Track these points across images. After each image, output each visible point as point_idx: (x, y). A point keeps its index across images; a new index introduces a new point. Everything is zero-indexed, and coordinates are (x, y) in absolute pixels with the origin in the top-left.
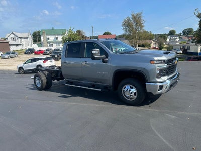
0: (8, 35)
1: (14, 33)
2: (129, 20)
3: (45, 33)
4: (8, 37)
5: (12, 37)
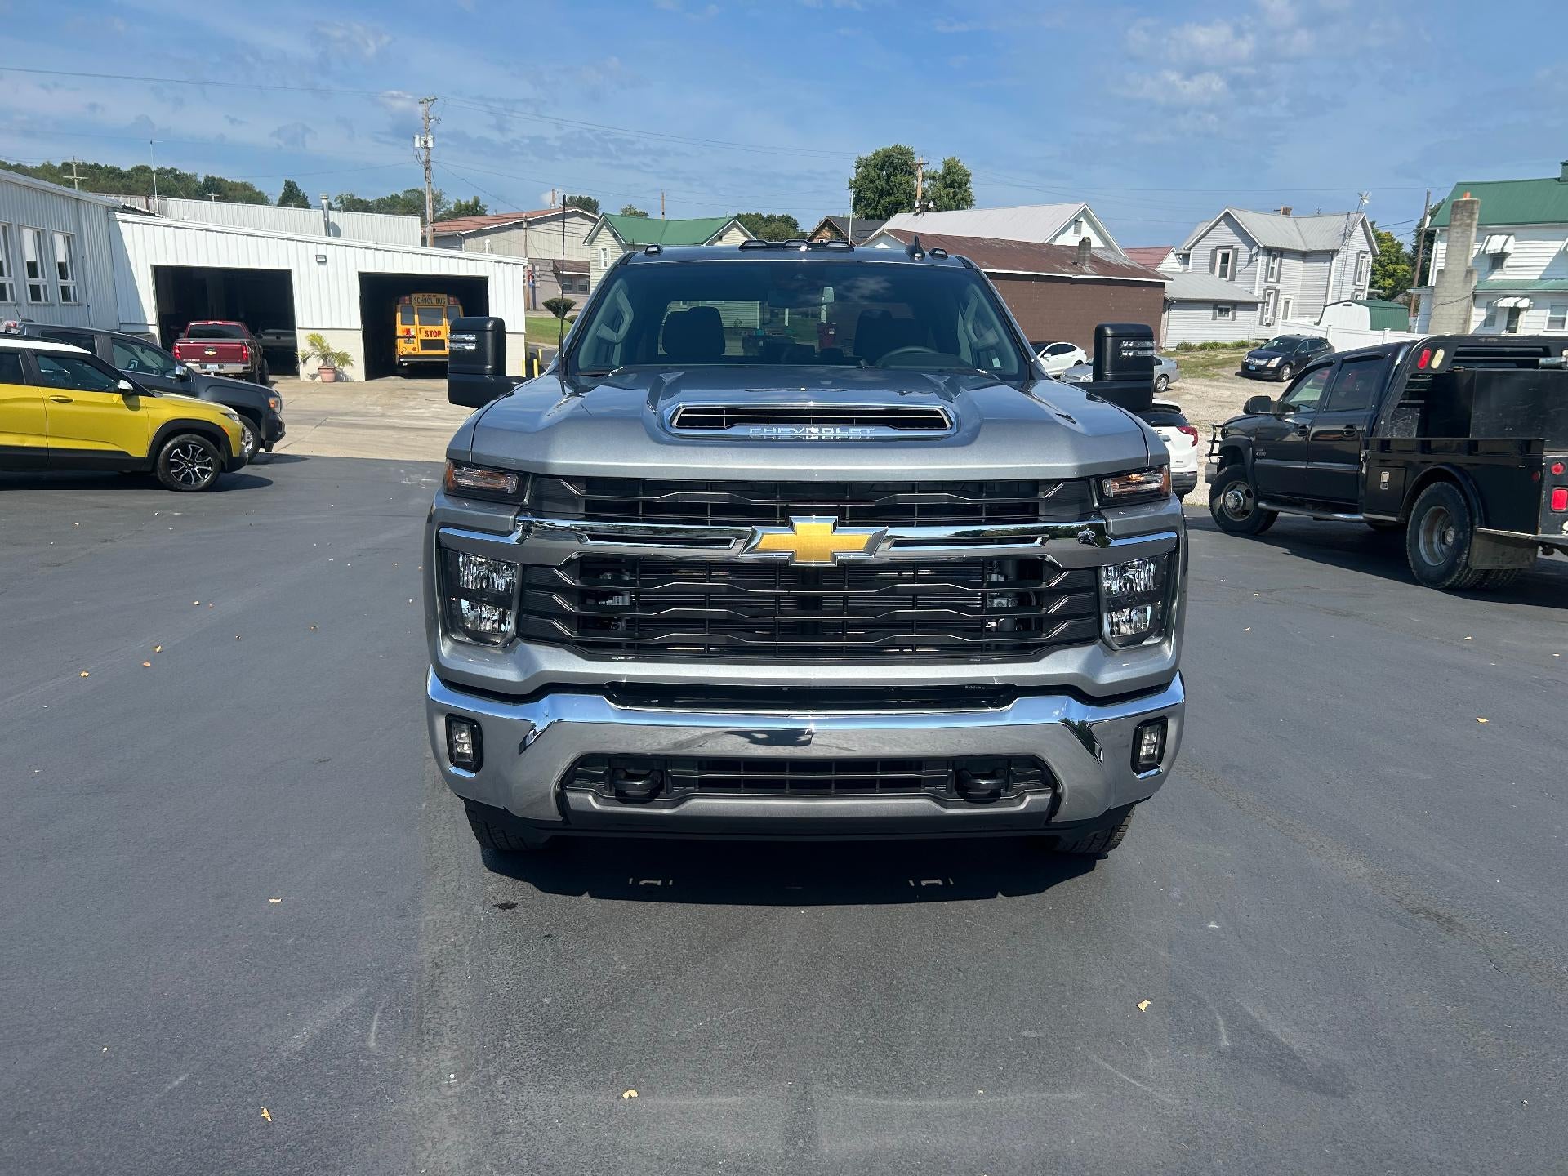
3: (1472, 214)
4: (1190, 249)
5: (1217, 249)
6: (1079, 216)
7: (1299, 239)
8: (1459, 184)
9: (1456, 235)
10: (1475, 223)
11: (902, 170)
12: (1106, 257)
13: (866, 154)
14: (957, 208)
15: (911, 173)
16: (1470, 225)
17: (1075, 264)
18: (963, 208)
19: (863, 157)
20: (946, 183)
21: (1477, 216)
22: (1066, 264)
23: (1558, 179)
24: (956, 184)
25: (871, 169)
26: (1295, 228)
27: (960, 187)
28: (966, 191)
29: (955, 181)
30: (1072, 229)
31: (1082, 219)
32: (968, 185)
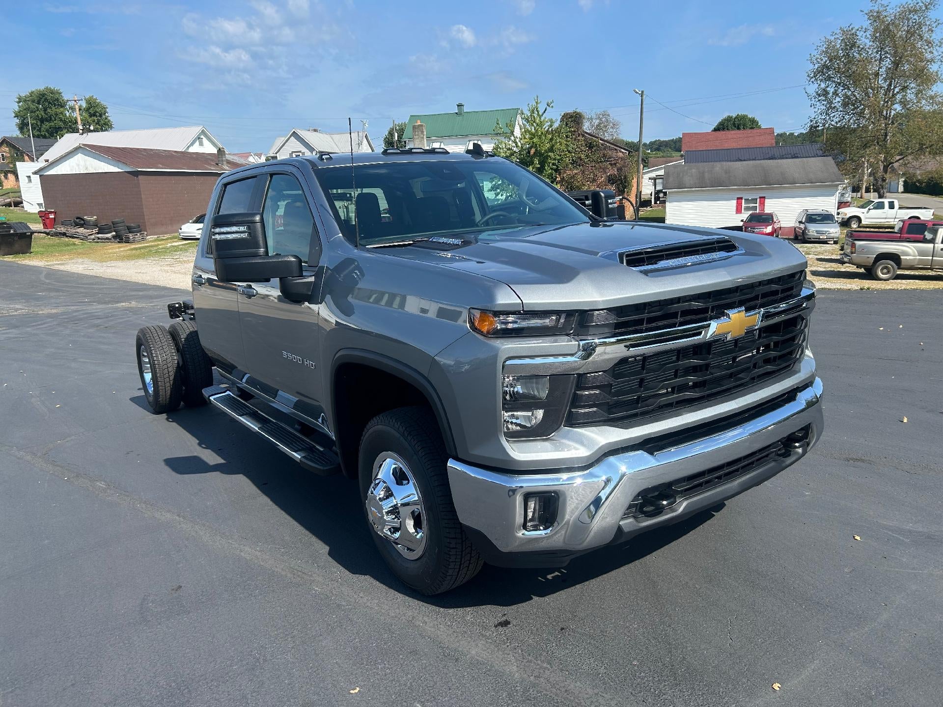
0: (280, 141)
1: (302, 133)
2: (850, 43)
3: (423, 132)
4: (276, 153)
5: (292, 153)
6: (200, 134)
7: (335, 146)
8: (411, 116)
9: (417, 143)
10: (425, 137)
11: (55, 104)
12: (233, 159)
13: (24, 93)
14: (102, 131)
15: (62, 107)
16: (423, 138)
17: (217, 164)
18: (106, 130)
19: (23, 95)
20: (90, 113)
21: (425, 133)
22: (212, 165)
23: (456, 113)
24: (97, 114)
25: (29, 103)
26: (332, 140)
27: (101, 116)
28: (106, 118)
29: (96, 112)
30: (197, 143)
31: (202, 137)
32: (107, 115)
